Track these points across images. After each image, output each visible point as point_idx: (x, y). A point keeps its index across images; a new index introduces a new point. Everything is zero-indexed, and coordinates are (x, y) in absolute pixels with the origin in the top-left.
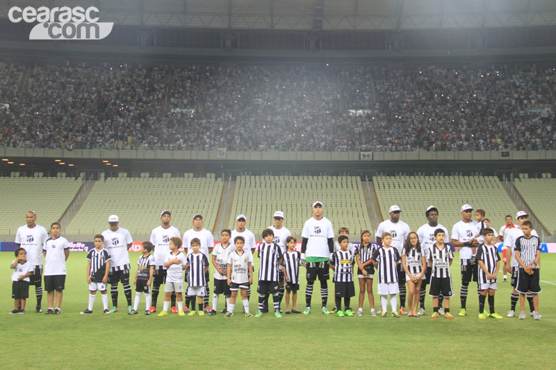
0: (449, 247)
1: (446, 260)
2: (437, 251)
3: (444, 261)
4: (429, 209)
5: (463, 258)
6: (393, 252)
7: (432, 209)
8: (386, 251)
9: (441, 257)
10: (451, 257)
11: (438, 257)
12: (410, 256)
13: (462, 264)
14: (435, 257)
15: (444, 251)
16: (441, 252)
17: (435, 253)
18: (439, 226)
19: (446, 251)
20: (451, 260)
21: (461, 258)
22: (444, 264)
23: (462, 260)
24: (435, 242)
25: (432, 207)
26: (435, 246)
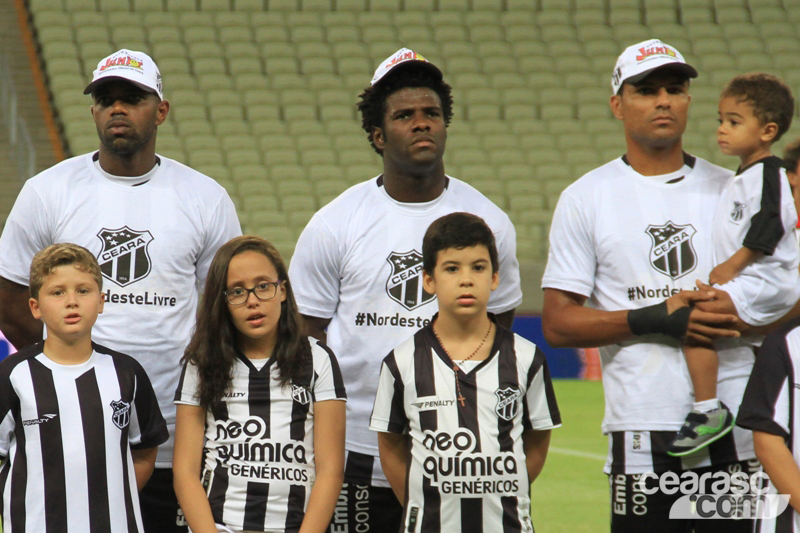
0: (525, 351)
1: (505, 443)
2: (444, 380)
3: (490, 448)
4: (381, 71)
5: (627, 424)
6: (109, 389)
7: (406, 75)
8: (65, 379)
9: (468, 416)
10: (541, 419)
11: (448, 420)
12: (240, 412)
13: (618, 466)
14: (429, 420)
15: (488, 380)
16: (466, 385)
17: (425, 386)
18: (459, 198)
19: (507, 378)
20: (536, 441)
21: (610, 423)
22: (488, 466)
23: (618, 438)
24: (426, 311)
25: (402, 55)
26: (426, 340)
